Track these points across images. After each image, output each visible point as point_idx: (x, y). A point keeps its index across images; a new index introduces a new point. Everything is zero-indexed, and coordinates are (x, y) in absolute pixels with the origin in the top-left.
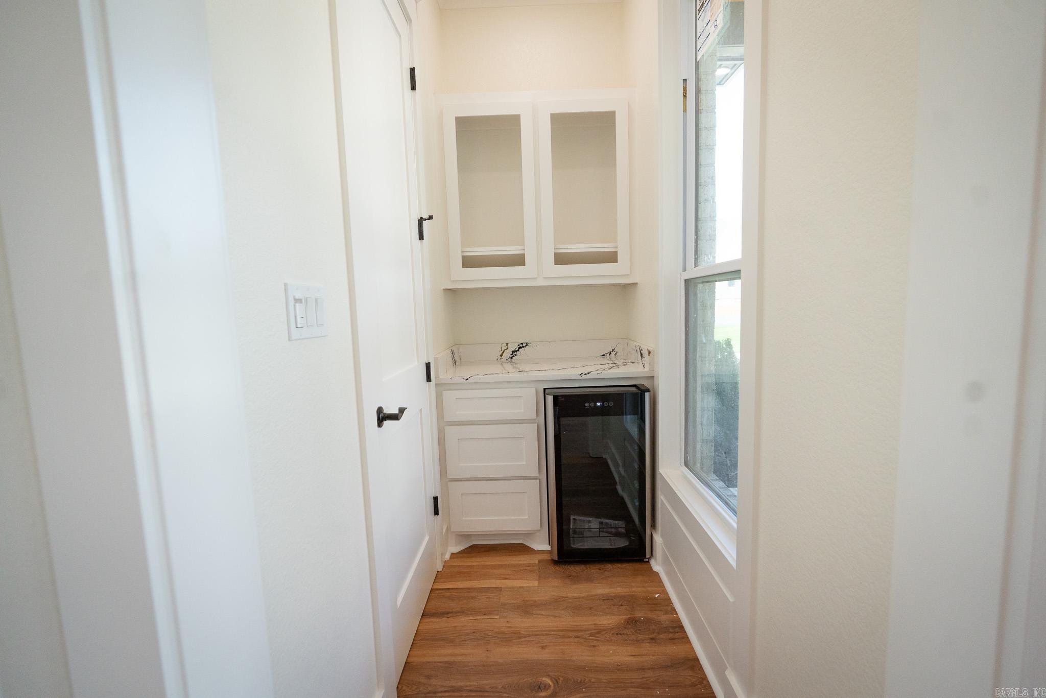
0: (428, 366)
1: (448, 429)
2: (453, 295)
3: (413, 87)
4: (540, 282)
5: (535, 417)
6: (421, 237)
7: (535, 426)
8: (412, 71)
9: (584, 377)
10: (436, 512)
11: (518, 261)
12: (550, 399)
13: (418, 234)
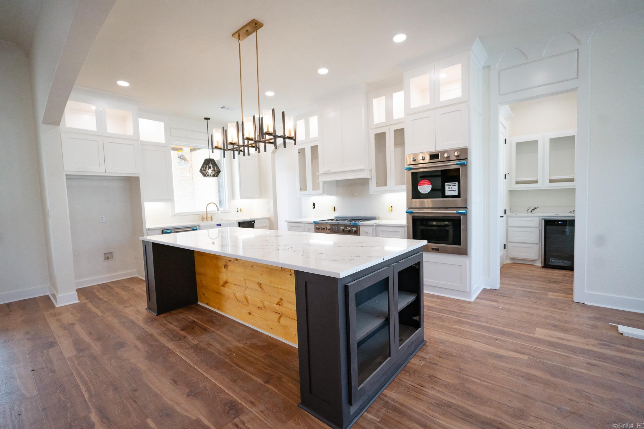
0: (505, 210)
1: (509, 228)
2: (511, 192)
3: (506, 143)
4: (543, 188)
5: (538, 226)
6: (505, 178)
7: (538, 229)
8: (506, 139)
9: (556, 216)
10: (505, 248)
11: (536, 182)
12: (543, 221)
13: (504, 178)
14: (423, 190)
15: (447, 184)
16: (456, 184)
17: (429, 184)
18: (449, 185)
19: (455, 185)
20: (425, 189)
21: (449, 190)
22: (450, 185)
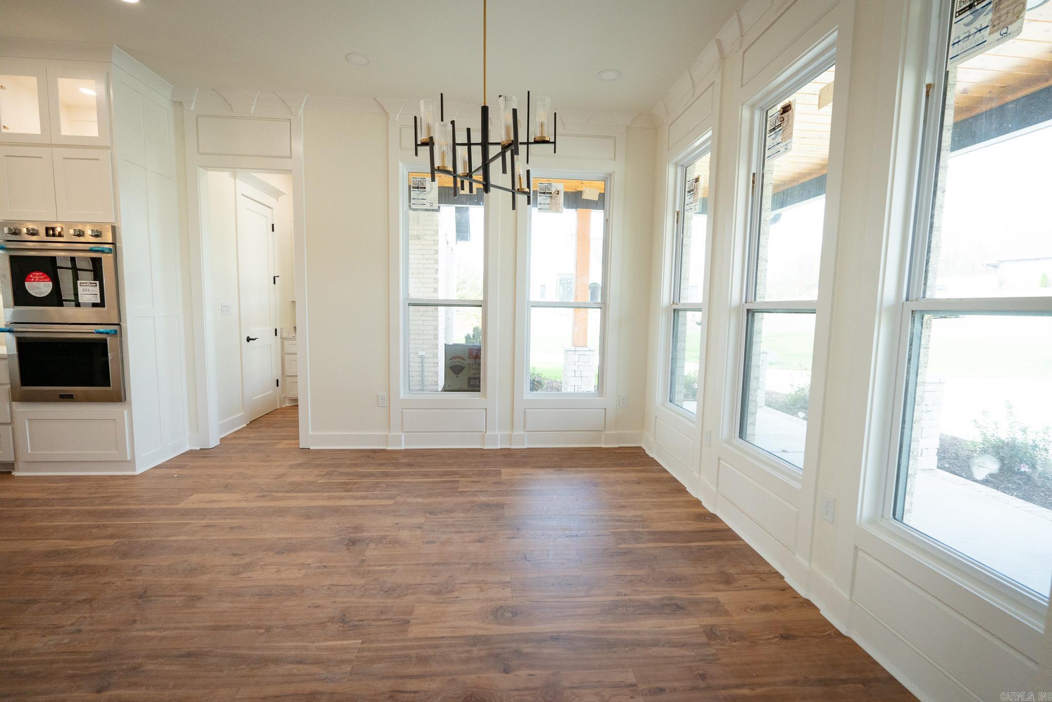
0: (275, 329)
1: (286, 356)
3: (273, 230)
8: (273, 225)
10: (277, 385)
13: (273, 283)
14: (36, 291)
15: (80, 283)
16: (96, 283)
17: (48, 280)
18: (84, 285)
19: (95, 285)
20: (41, 289)
21: (85, 293)
22: (86, 285)
